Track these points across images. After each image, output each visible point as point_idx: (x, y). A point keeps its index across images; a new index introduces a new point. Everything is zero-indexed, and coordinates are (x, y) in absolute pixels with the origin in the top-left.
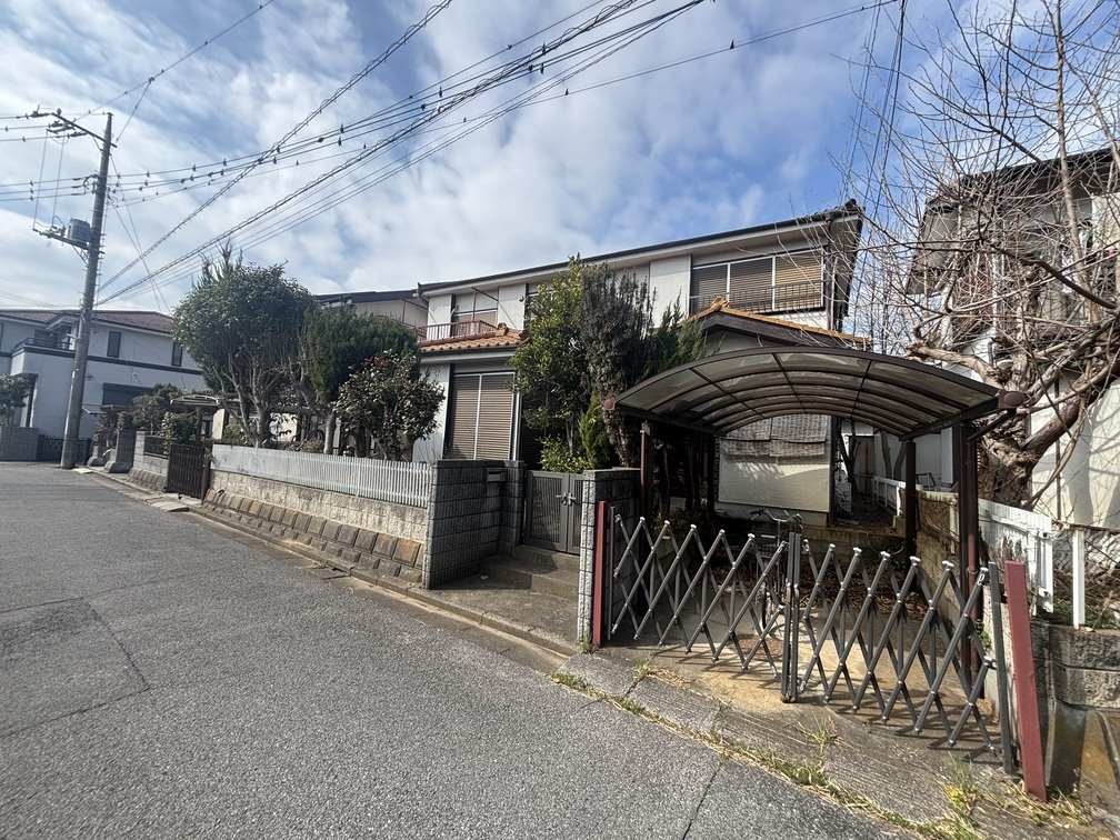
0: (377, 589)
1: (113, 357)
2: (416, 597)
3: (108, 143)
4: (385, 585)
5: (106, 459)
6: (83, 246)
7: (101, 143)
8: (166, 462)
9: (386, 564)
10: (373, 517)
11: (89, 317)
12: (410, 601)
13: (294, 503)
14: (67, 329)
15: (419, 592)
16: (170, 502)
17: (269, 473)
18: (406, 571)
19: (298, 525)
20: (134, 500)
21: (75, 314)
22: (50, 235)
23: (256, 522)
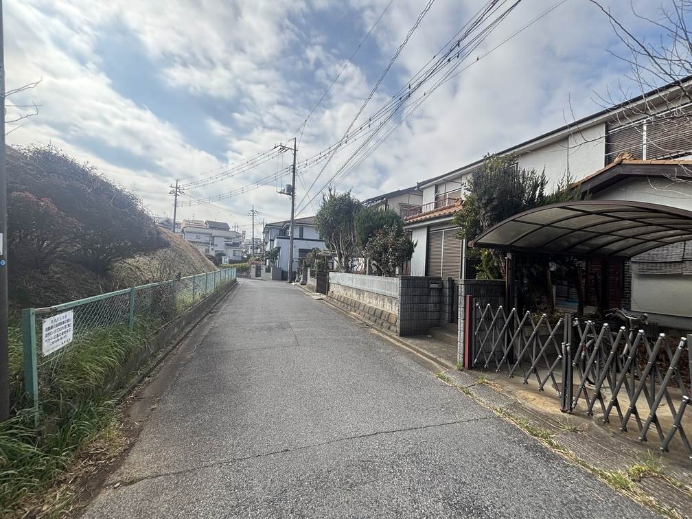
0: (381, 334)
1: (301, 238)
2: (394, 339)
3: (295, 151)
4: (383, 333)
5: (300, 279)
6: (290, 194)
7: (293, 151)
8: (316, 280)
9: (385, 324)
10: (381, 303)
11: (294, 222)
12: (392, 340)
13: (355, 297)
14: (288, 228)
15: (396, 337)
16: (317, 296)
17: (347, 284)
18: (392, 328)
19: (356, 306)
20: (307, 295)
21: (289, 222)
22: (281, 193)
23: (342, 305)
